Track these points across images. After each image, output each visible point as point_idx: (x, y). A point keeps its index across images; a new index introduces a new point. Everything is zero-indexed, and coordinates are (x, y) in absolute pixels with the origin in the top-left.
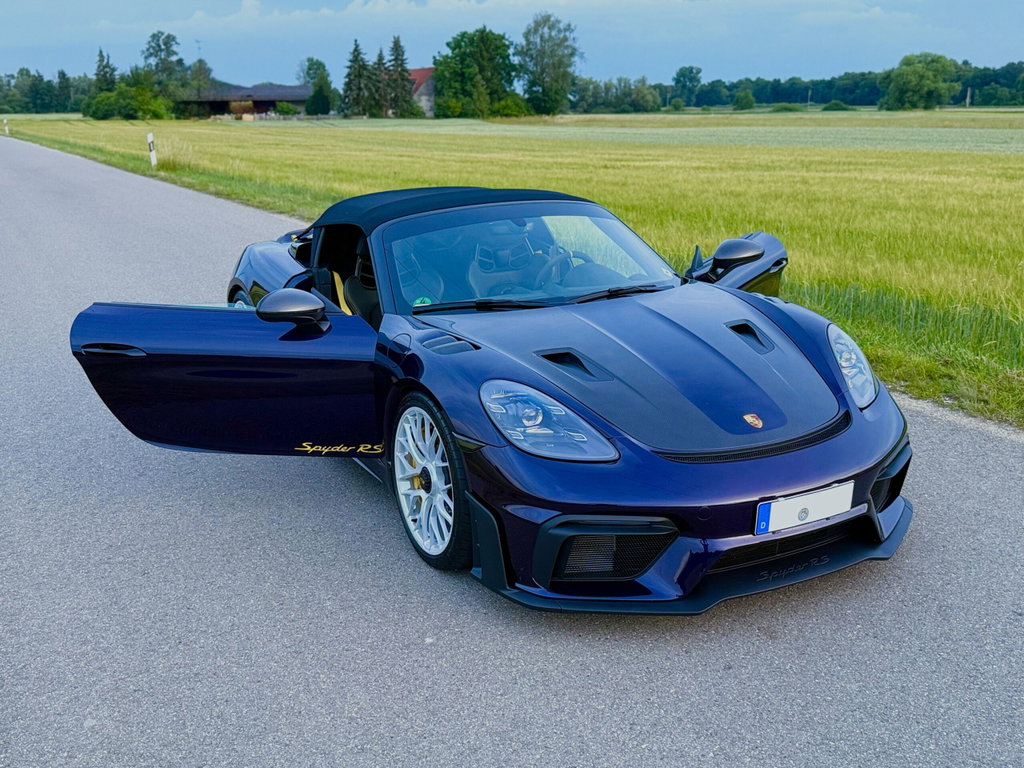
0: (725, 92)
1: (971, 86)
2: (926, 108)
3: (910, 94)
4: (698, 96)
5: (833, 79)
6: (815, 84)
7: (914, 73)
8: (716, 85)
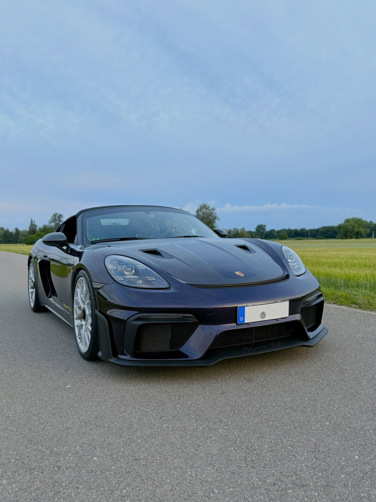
0: (276, 234)
1: (374, 231)
2: (356, 238)
3: (349, 233)
4: (265, 235)
5: (318, 229)
6: (311, 231)
7: (350, 225)
8: (272, 231)
